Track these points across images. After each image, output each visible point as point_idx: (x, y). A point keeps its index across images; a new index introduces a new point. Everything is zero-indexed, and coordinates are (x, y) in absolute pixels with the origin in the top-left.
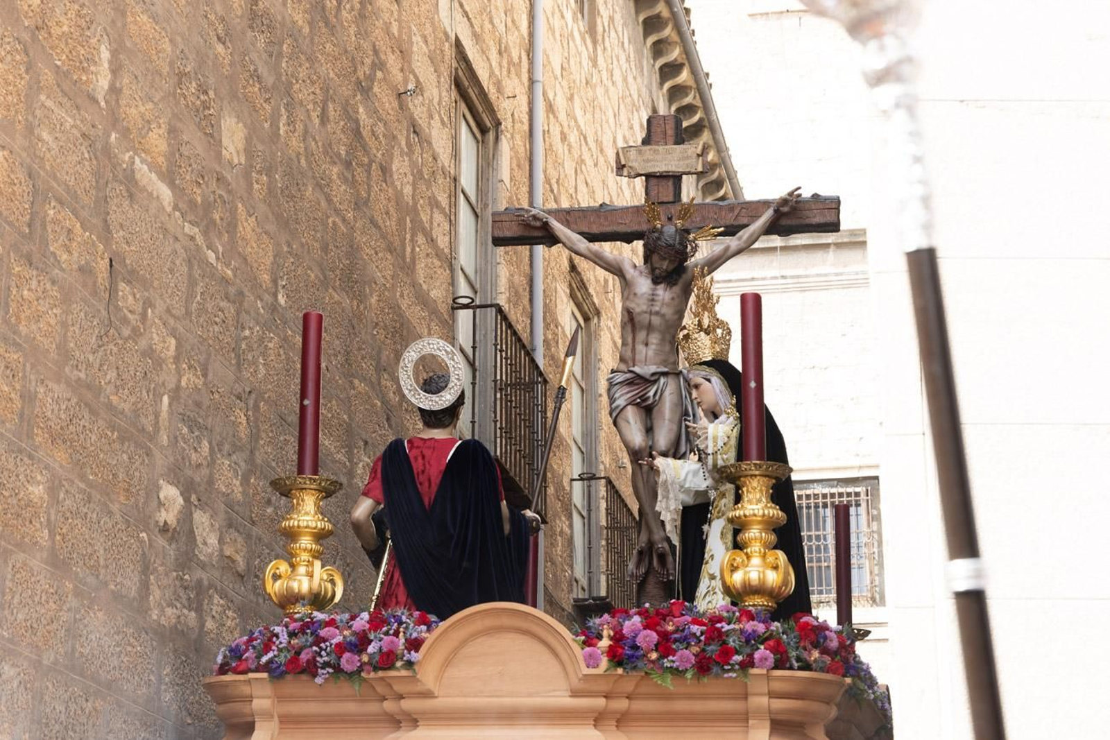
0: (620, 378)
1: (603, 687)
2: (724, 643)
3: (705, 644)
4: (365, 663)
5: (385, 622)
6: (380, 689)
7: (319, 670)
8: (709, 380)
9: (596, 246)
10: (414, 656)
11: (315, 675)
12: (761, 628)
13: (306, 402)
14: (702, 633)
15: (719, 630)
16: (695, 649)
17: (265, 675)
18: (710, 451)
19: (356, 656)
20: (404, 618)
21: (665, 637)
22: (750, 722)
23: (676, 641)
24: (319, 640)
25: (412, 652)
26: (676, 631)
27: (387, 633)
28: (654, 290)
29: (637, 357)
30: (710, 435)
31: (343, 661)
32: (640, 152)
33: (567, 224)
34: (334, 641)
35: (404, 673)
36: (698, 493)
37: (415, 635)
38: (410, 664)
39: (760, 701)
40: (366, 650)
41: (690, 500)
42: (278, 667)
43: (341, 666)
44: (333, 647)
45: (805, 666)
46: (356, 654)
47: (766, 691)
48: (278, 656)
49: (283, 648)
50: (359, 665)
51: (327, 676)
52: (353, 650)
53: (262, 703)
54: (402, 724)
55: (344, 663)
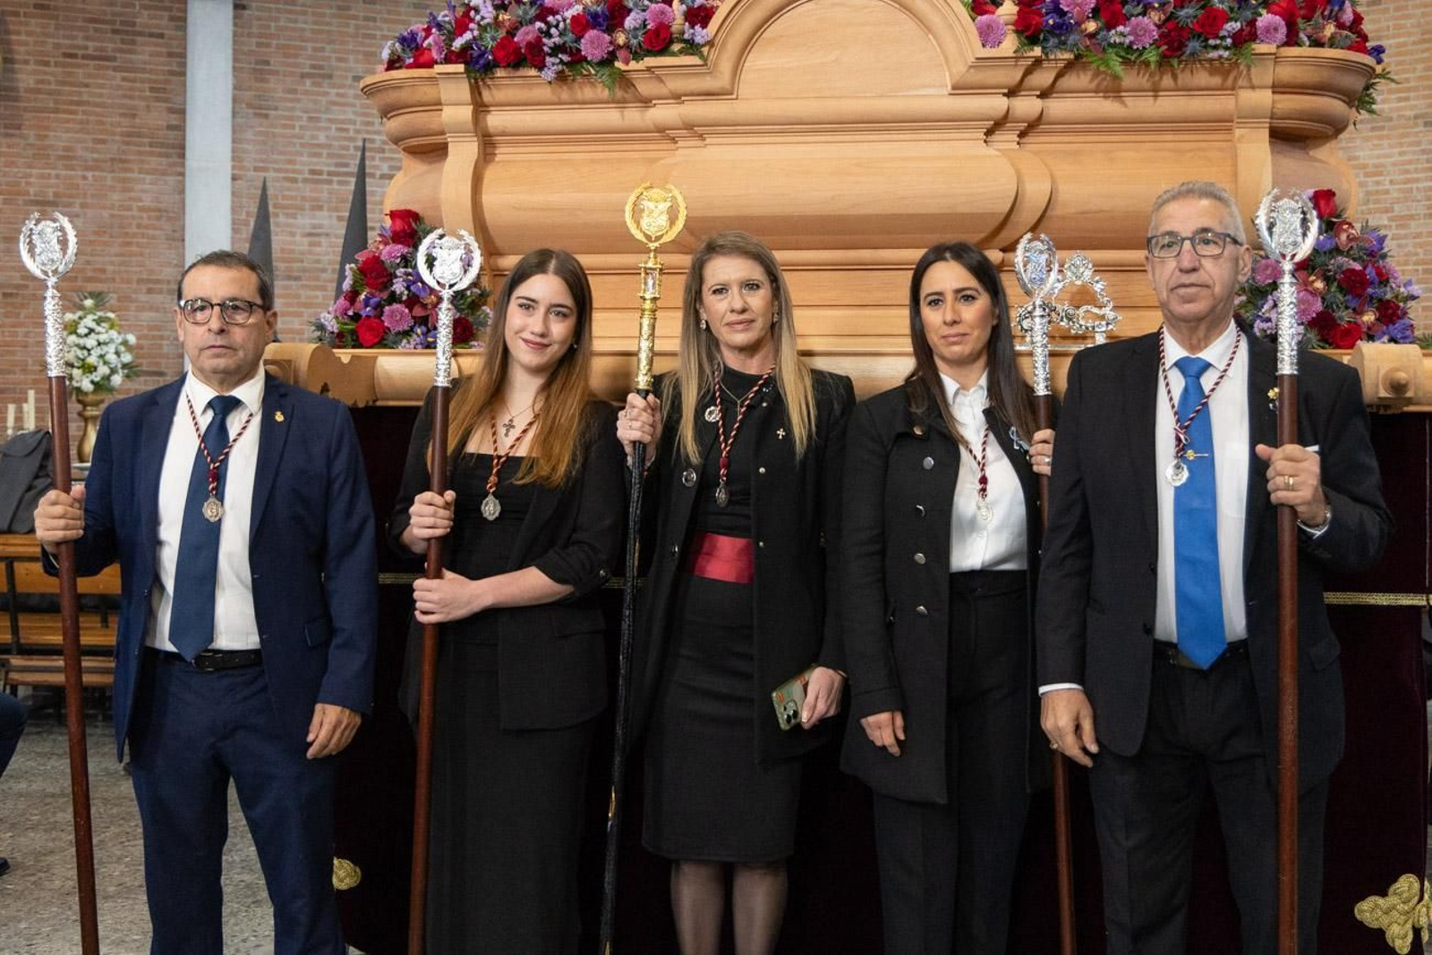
2: (1208, 4)
3: (1174, 8)
4: (619, 47)
7: (549, 60)
10: (701, 35)
11: (540, 67)
16: (1158, 16)
17: (460, 68)
19: (606, 36)
22: (1238, 132)
23: (1125, 2)
24: (544, 13)
25: (698, 28)
34: (569, 14)
35: (684, 60)
38: (694, 46)
39: (1257, 98)
40: (621, 24)
42: (482, 55)
43: (583, 53)
44: (568, 21)
45: (1317, 43)
46: (604, 31)
47: (1269, 81)
48: (481, 39)
49: (489, 24)
50: (611, 49)
51: (560, 67)
52: (600, 25)
53: (457, 112)
54: (681, 144)
55: (586, 46)
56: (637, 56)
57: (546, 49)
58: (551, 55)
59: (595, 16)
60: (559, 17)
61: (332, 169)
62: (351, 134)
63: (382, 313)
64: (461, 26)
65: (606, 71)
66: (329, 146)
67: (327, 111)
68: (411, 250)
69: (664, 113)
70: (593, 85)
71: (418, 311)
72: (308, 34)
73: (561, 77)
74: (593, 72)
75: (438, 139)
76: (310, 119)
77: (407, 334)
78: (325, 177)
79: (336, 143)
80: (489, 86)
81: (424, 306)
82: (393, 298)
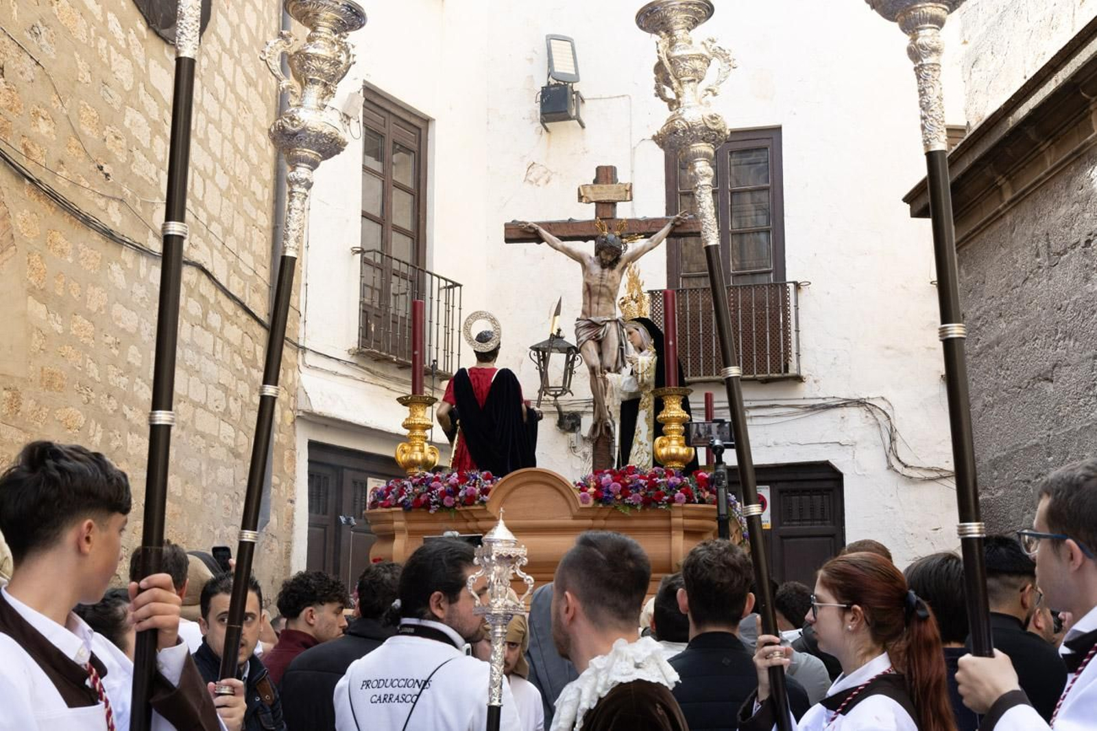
0: (583, 324)
1: (591, 514)
2: (658, 490)
3: (647, 490)
4: (456, 502)
5: (468, 479)
6: (466, 516)
7: (432, 507)
8: (637, 330)
9: (567, 244)
10: (486, 498)
11: (429, 508)
12: (678, 481)
13: (416, 353)
14: (646, 484)
15: (655, 482)
16: (642, 493)
17: (401, 509)
18: (640, 372)
19: (452, 498)
20: (478, 476)
21: (625, 486)
22: (673, 532)
23: (631, 488)
24: (430, 489)
25: (484, 496)
26: (631, 482)
27: (469, 485)
28: (603, 272)
29: (593, 311)
30: (640, 363)
31: (445, 501)
32: (592, 188)
33: (549, 231)
34: (440, 489)
35: (479, 507)
36: (631, 394)
37: (485, 486)
38: (483, 503)
39: (678, 521)
40: (458, 494)
41: (625, 398)
42: (408, 504)
43: (444, 504)
44: (439, 492)
45: (702, 501)
46: (452, 496)
47: (681, 515)
48: (408, 498)
49: (411, 494)
50: (454, 503)
51: (436, 510)
52: (451, 493)
53: (400, 524)
55: (446, 502)
56: (463, 506)
57: (431, 502)
59: (448, 491)
60: (436, 491)
64: (401, 493)
65: (452, 511)
70: (447, 516)
73: (436, 513)
74: (448, 512)
75: (392, 534)
80: (412, 516)
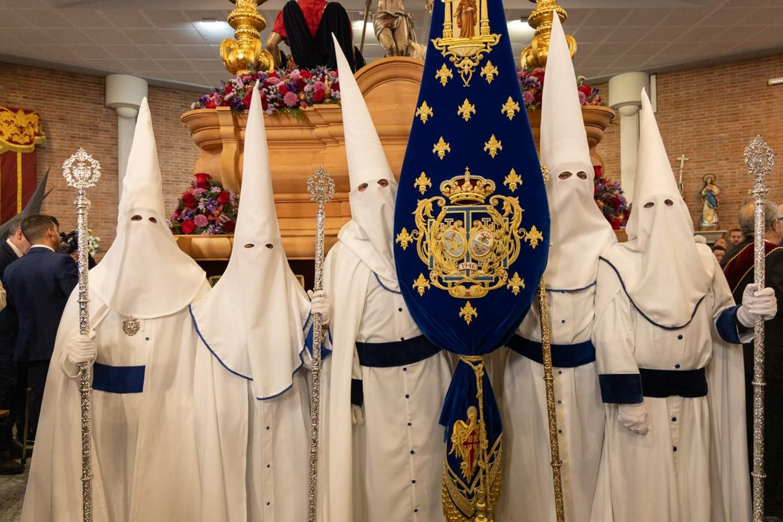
4: (301, 100)
6: (312, 119)
19: (295, 95)
24: (267, 85)
27: (316, 80)
34: (278, 85)
35: (331, 106)
38: (334, 100)
40: (302, 90)
42: (238, 103)
43: (285, 102)
44: (278, 88)
46: (295, 93)
48: (238, 95)
49: (241, 89)
50: (298, 101)
51: (275, 108)
52: (293, 90)
53: (227, 130)
54: (328, 145)
55: (286, 99)
56: (310, 104)
57: (268, 100)
58: (270, 103)
59: (290, 86)
60: (273, 86)
61: (174, 180)
62: (180, 167)
63: (193, 218)
64: (228, 90)
65: (295, 112)
66: (172, 172)
67: (171, 159)
68: (206, 190)
69: (320, 131)
70: (289, 118)
71: (210, 218)
72: (164, 132)
73: (275, 114)
74: (289, 112)
75: (218, 142)
76: (165, 162)
77: (205, 228)
78: (171, 182)
79: (175, 171)
80: (241, 118)
81: (213, 216)
82: (199, 212)
